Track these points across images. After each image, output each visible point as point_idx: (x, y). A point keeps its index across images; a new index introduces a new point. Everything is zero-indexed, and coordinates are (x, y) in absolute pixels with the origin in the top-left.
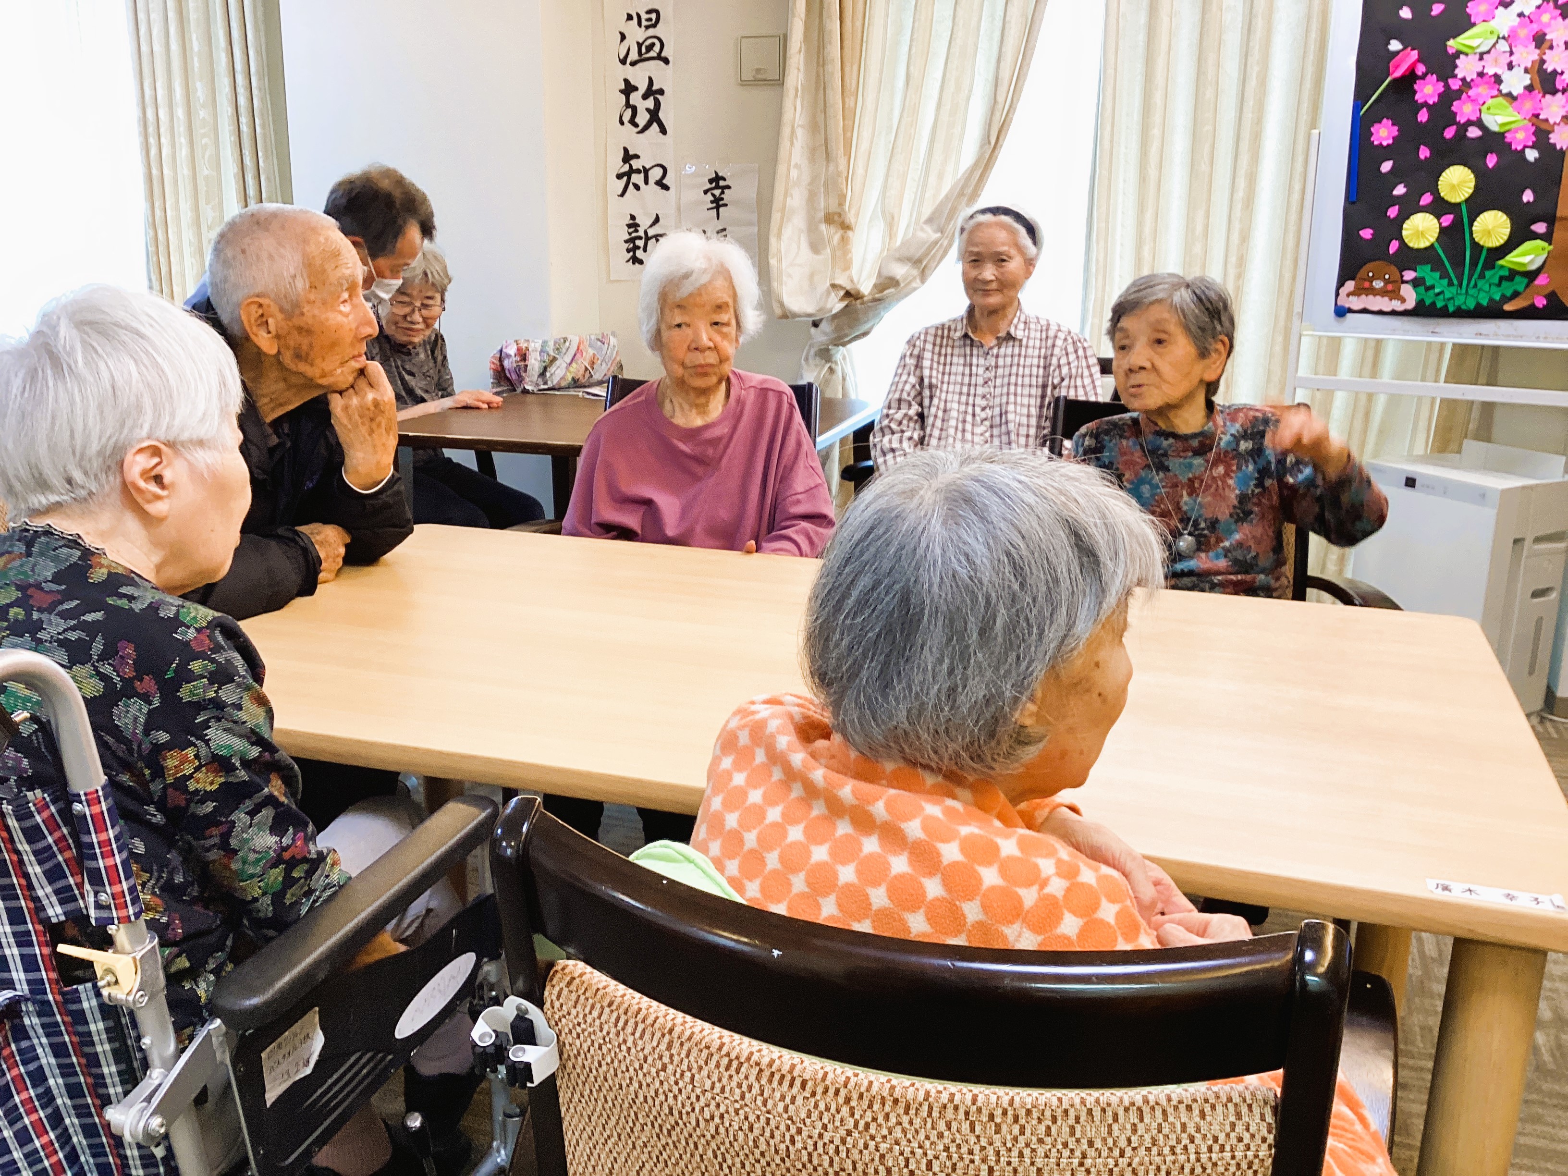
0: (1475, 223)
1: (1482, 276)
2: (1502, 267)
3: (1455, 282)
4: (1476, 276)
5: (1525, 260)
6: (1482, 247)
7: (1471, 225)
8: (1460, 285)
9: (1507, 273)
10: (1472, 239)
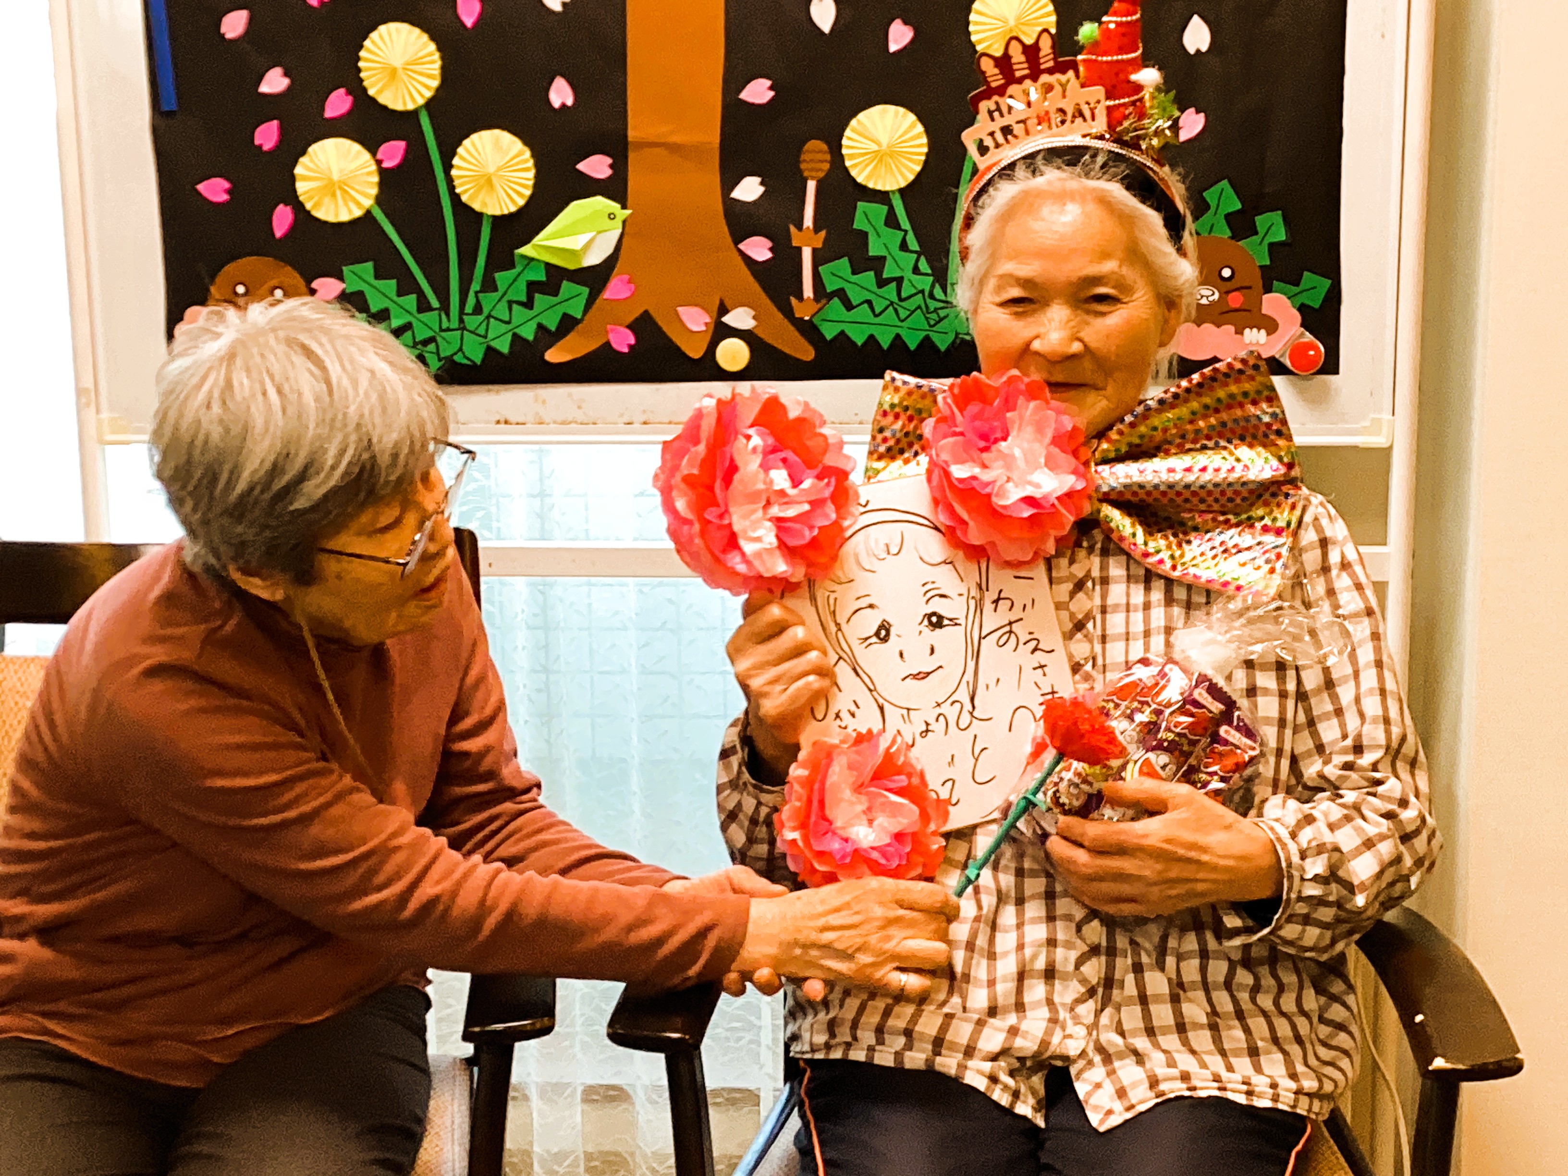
0: (456, 161)
1: (489, 285)
2: (530, 260)
3: (435, 303)
4: (476, 286)
5: (575, 243)
6: (480, 215)
7: (448, 167)
8: (445, 307)
9: (541, 276)
10: (455, 198)
